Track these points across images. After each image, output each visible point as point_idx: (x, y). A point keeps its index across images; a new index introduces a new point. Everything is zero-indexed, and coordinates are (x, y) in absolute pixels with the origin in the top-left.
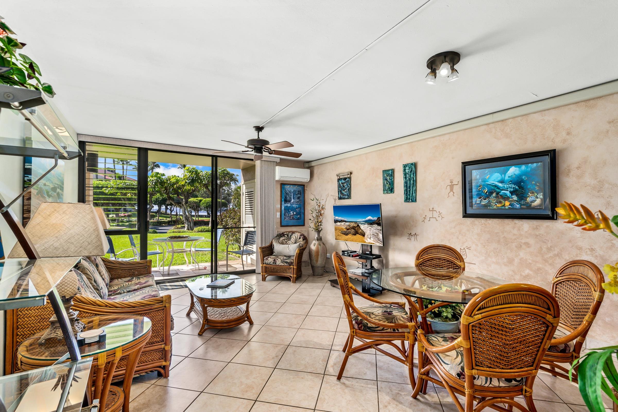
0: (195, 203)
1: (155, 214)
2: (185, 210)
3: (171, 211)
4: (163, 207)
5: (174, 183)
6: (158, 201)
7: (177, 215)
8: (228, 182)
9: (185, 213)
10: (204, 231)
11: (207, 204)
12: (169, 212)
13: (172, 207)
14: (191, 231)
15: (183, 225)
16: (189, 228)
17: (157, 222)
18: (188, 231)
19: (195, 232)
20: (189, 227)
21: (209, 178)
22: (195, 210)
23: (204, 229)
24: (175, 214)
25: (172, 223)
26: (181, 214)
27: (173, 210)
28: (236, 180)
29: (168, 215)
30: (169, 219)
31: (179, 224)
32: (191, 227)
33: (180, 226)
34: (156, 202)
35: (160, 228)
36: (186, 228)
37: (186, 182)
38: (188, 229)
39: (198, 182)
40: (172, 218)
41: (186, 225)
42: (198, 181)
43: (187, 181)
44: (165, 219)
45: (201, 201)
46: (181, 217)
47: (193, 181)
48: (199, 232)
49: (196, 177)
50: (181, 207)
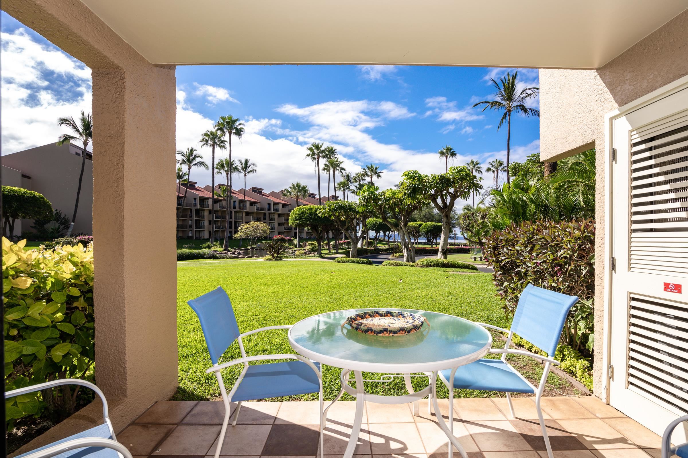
0: (415, 227)
1: (372, 241)
2: (404, 234)
3: (389, 238)
4: (382, 233)
5: (389, 198)
6: (375, 226)
7: (394, 242)
8: (466, 190)
9: (404, 239)
10: (430, 266)
11: (428, 229)
12: (387, 239)
13: (390, 233)
14: (411, 263)
15: (401, 254)
16: (410, 259)
17: (374, 249)
18: (408, 263)
19: (418, 266)
20: (409, 257)
21: (438, 183)
22: (413, 236)
23: (431, 262)
24: (393, 241)
25: (389, 251)
26: (399, 241)
27: (391, 236)
28: (478, 187)
29: (387, 242)
30: (387, 246)
31: (397, 253)
32: (411, 258)
33: (397, 255)
34: (374, 228)
35: (380, 256)
36: (405, 259)
37: (405, 194)
38: (408, 261)
39: (421, 193)
40: (389, 246)
41: (405, 255)
42: (422, 191)
43: (406, 192)
44: (383, 246)
45: (420, 225)
46: (400, 245)
47: (414, 191)
48: (423, 266)
49: (419, 185)
50: (398, 230)
